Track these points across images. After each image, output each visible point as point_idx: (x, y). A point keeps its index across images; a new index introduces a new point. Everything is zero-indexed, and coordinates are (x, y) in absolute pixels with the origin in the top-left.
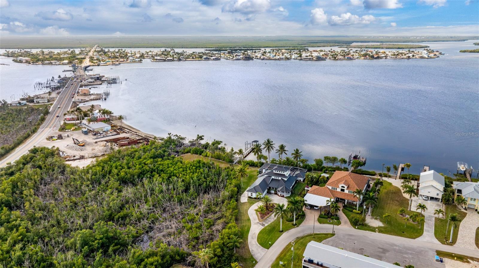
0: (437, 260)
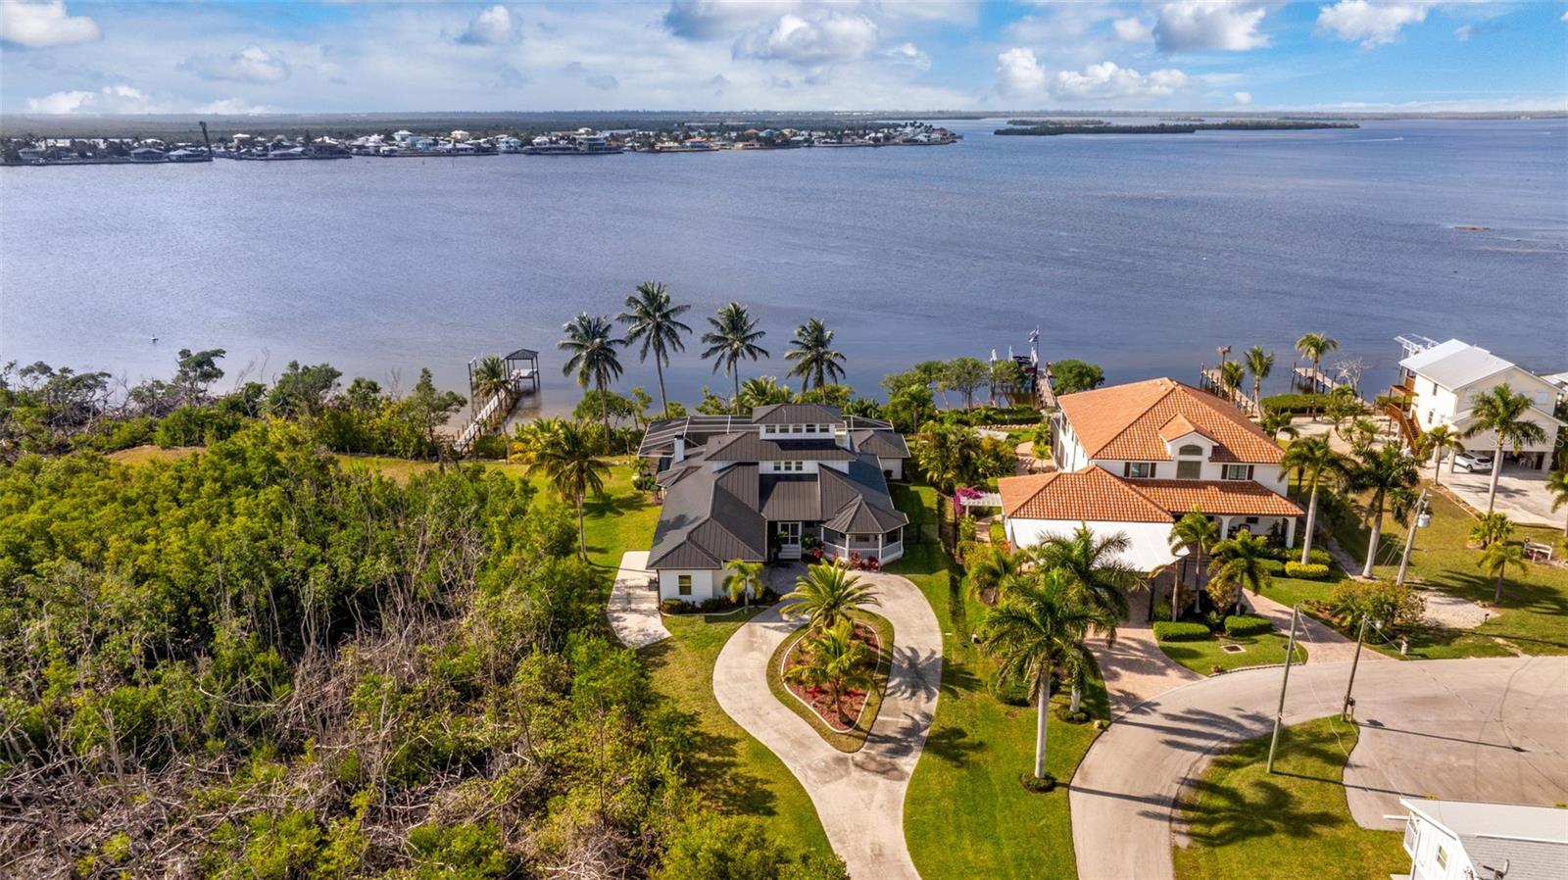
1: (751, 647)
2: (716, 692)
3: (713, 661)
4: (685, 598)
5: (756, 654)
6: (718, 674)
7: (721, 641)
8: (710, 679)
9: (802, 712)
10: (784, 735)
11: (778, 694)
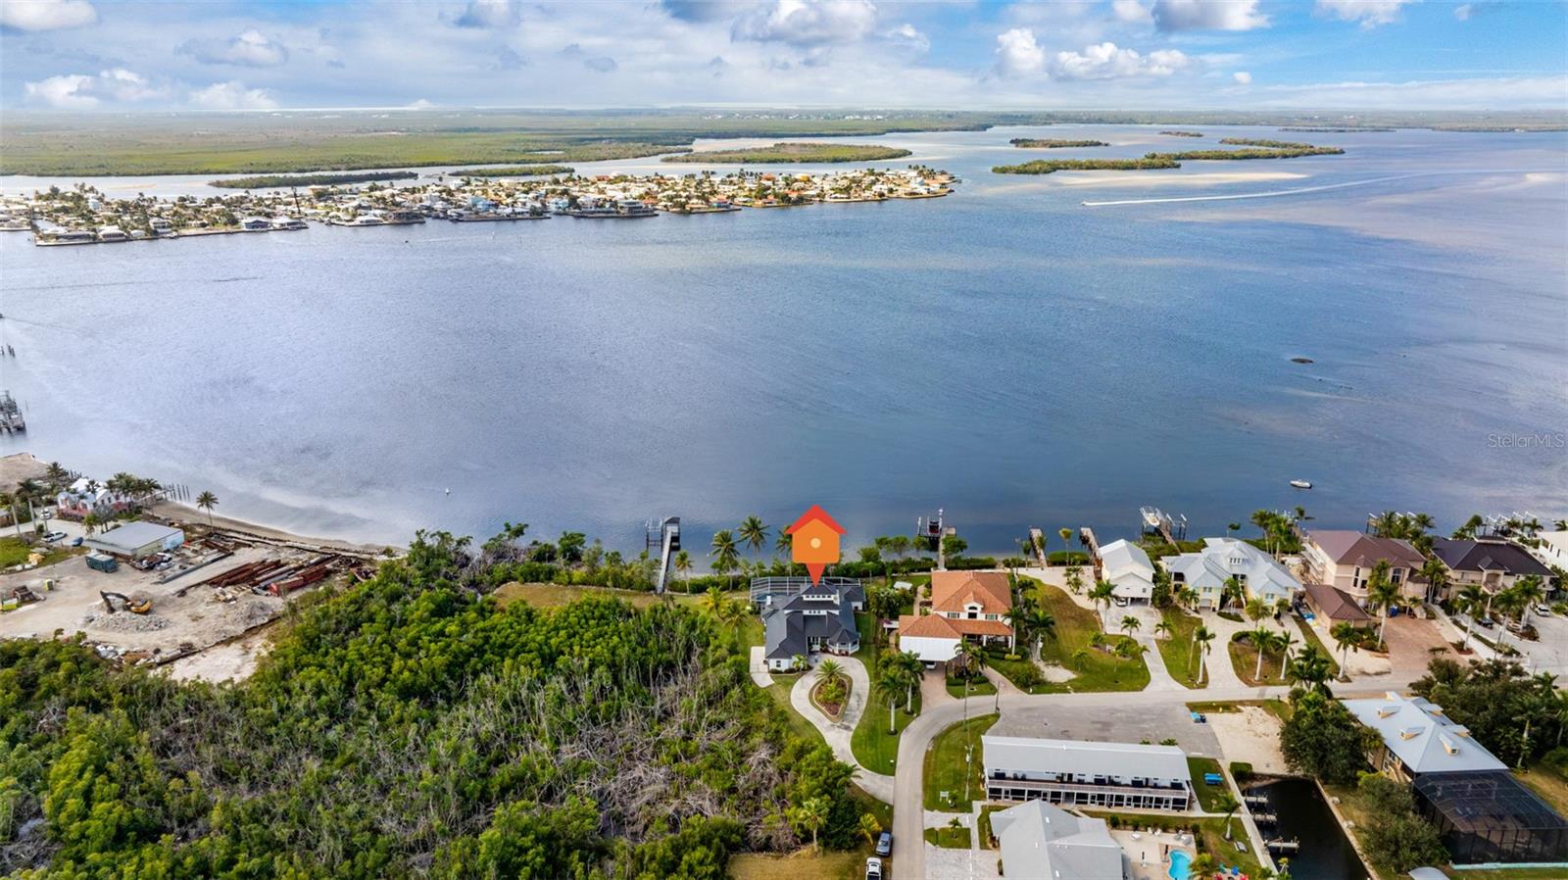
0: (1197, 721)
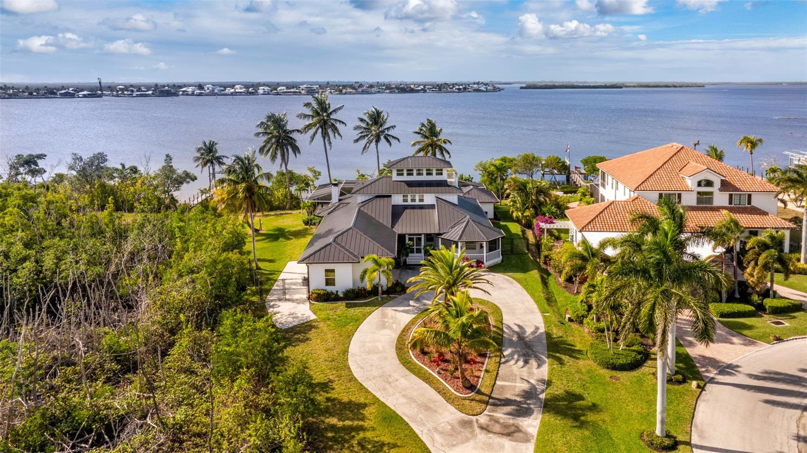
1: (383, 326)
2: (351, 363)
3: (350, 337)
4: (330, 289)
5: (387, 332)
6: (354, 347)
7: (358, 321)
8: (346, 352)
9: (427, 379)
10: (411, 400)
11: (406, 363)
